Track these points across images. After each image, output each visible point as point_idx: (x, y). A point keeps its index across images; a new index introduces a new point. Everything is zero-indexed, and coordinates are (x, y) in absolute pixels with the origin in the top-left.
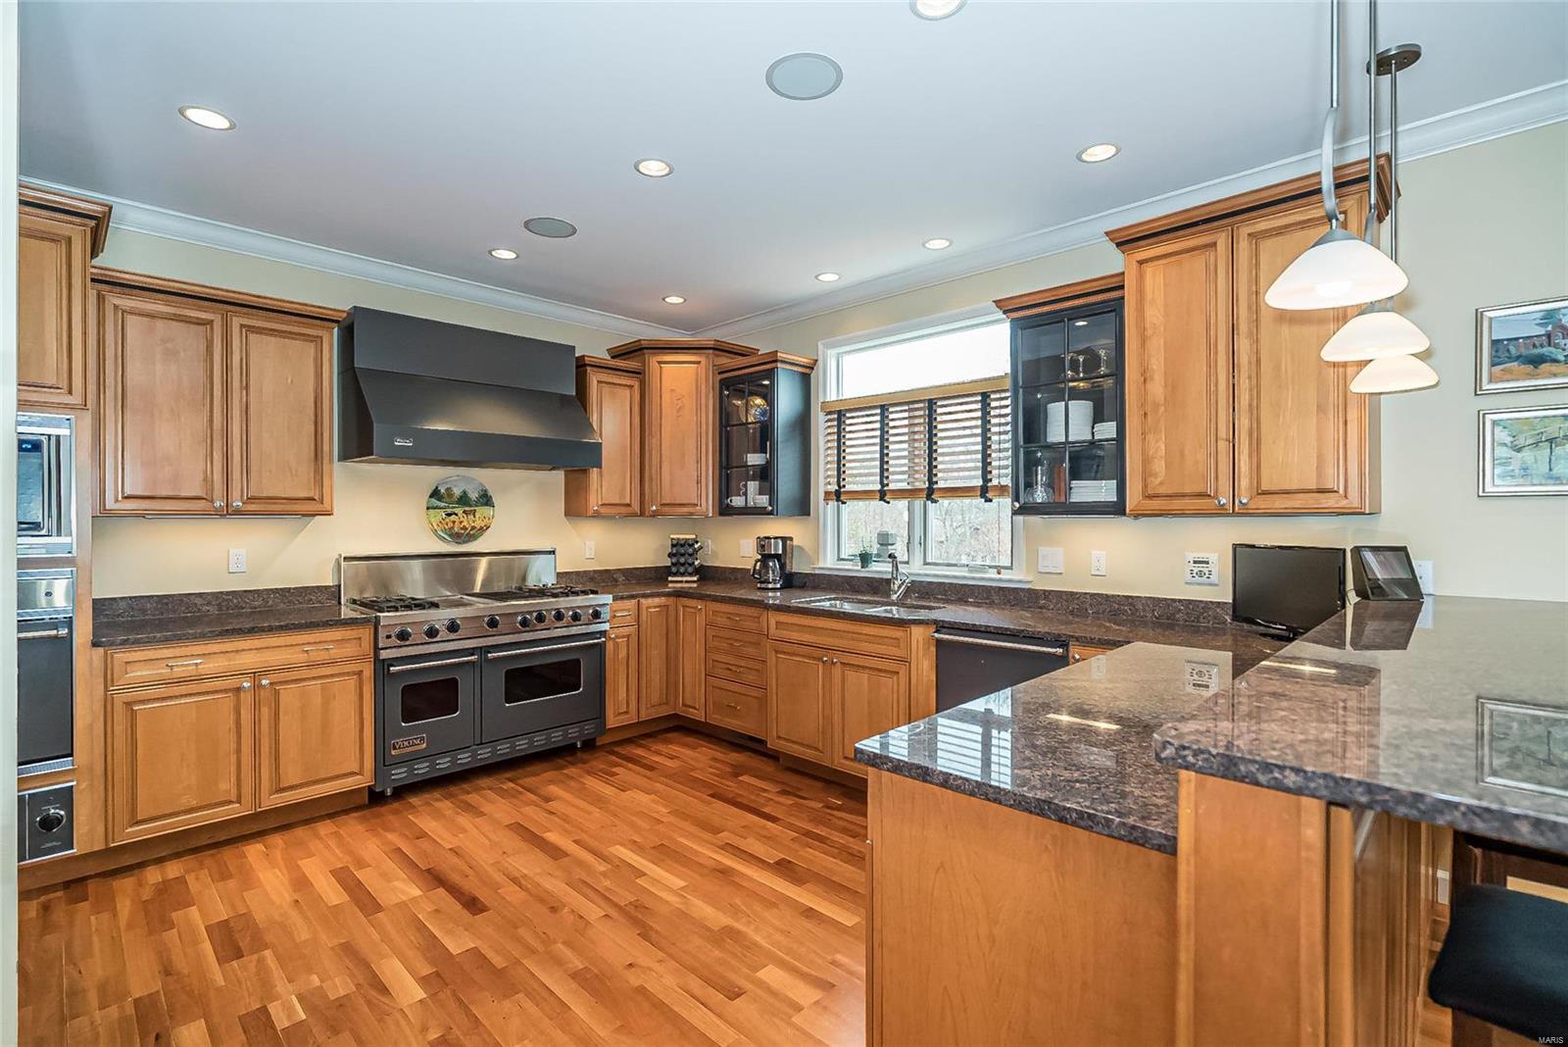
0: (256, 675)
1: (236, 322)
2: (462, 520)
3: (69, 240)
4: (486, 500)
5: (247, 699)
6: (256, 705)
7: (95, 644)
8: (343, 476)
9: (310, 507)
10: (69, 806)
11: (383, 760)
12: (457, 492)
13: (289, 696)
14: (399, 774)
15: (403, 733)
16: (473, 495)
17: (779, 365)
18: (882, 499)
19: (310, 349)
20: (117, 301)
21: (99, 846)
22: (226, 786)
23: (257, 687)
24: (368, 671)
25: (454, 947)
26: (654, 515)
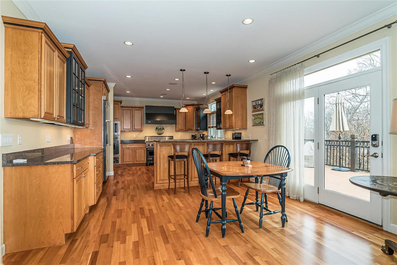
0: (134, 148)
1: (133, 109)
2: (160, 132)
3: (118, 104)
4: (163, 129)
5: (133, 151)
6: (134, 151)
7: (121, 143)
8: (145, 126)
9: (141, 131)
10: (118, 159)
11: (147, 160)
12: (159, 128)
13: (137, 151)
14: (149, 162)
15: (149, 157)
16: (162, 128)
17: (201, 107)
18: (212, 128)
19: (141, 111)
20: (123, 109)
21: (121, 164)
22: (131, 160)
23: (134, 149)
24: (145, 149)
25: (144, 172)
26: (187, 131)
